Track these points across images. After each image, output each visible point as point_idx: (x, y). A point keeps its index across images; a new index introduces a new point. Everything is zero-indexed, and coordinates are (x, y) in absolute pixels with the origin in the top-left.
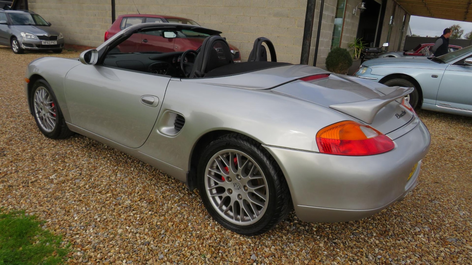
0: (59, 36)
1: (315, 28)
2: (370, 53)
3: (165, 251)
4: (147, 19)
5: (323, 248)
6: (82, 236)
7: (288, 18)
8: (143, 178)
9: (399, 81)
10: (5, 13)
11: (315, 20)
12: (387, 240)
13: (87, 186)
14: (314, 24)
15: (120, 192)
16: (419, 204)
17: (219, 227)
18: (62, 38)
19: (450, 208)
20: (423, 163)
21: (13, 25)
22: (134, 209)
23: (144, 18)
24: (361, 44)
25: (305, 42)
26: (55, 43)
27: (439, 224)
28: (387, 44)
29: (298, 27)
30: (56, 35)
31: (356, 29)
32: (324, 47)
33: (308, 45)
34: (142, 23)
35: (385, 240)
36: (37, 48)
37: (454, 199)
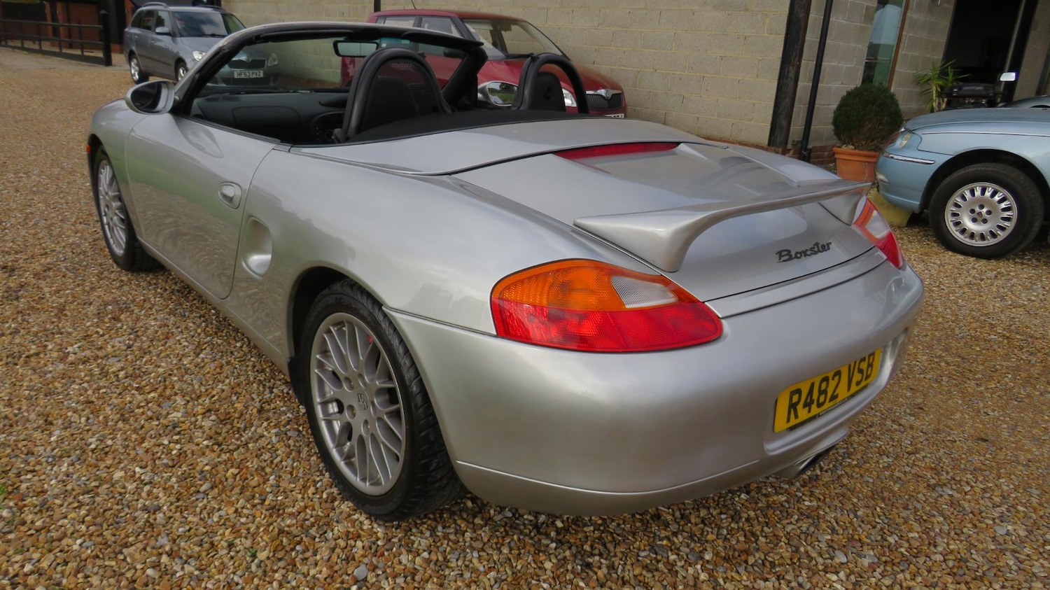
0: (268, 60)
1: (812, 37)
2: (964, 97)
3: (181, 530)
4: (424, 19)
5: (549, 573)
6: (39, 477)
7: (747, 12)
8: (248, 366)
9: (990, 169)
10: (169, 12)
11: (812, 16)
12: (733, 574)
13: (122, 374)
14: (809, 26)
15: (178, 392)
16: (892, 491)
17: (333, 493)
18: (276, 63)
19: (977, 512)
20: (977, 384)
21: (182, 36)
22: (182, 431)
23: (417, 17)
24: (951, 77)
25: (786, 70)
26: (260, 74)
27: (915, 550)
28: (1013, 75)
29: (771, 34)
30: (264, 59)
31: (942, 38)
32: (839, 83)
33: (793, 77)
34: (414, 26)
35: (730, 574)
36: (224, 85)
37: (1005, 488)
